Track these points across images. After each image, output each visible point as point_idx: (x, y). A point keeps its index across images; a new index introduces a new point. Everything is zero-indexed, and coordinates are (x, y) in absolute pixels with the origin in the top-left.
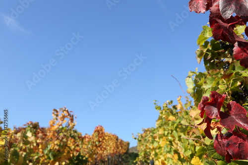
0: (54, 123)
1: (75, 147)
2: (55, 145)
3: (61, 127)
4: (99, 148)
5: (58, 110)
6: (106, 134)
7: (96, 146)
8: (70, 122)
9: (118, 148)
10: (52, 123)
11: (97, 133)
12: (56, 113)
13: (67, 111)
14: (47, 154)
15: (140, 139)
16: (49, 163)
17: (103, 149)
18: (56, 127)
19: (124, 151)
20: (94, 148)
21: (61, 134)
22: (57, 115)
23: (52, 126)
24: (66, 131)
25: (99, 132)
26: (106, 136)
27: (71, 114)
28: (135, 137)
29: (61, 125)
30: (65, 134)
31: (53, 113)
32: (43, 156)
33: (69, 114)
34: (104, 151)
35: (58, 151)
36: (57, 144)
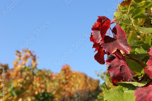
0: (17, 63)
1: (41, 85)
2: (18, 83)
3: (23, 67)
4: (67, 86)
5: (21, 51)
6: (73, 72)
7: (63, 83)
8: (32, 61)
9: (87, 85)
10: (15, 63)
11: (63, 72)
12: (18, 54)
13: (30, 52)
14: (11, 92)
15: (103, 75)
16: (12, 99)
17: (70, 86)
18: (19, 67)
19: (94, 88)
20: (61, 85)
21: (24, 74)
22: (20, 56)
23: (16, 66)
24: (29, 70)
25: (66, 71)
26: (73, 74)
27: (34, 54)
28: (98, 74)
29: (25, 65)
30: (28, 72)
31: (17, 54)
32: (7, 94)
33: (32, 55)
34: (71, 88)
35: (22, 88)
36: (20, 83)
